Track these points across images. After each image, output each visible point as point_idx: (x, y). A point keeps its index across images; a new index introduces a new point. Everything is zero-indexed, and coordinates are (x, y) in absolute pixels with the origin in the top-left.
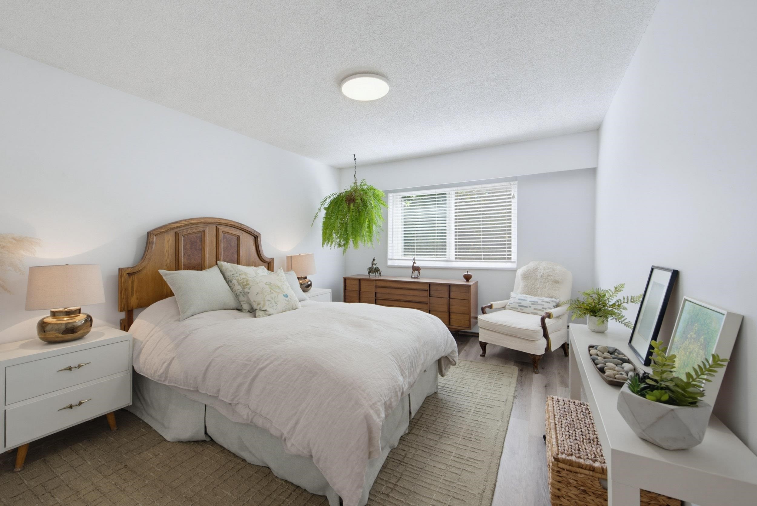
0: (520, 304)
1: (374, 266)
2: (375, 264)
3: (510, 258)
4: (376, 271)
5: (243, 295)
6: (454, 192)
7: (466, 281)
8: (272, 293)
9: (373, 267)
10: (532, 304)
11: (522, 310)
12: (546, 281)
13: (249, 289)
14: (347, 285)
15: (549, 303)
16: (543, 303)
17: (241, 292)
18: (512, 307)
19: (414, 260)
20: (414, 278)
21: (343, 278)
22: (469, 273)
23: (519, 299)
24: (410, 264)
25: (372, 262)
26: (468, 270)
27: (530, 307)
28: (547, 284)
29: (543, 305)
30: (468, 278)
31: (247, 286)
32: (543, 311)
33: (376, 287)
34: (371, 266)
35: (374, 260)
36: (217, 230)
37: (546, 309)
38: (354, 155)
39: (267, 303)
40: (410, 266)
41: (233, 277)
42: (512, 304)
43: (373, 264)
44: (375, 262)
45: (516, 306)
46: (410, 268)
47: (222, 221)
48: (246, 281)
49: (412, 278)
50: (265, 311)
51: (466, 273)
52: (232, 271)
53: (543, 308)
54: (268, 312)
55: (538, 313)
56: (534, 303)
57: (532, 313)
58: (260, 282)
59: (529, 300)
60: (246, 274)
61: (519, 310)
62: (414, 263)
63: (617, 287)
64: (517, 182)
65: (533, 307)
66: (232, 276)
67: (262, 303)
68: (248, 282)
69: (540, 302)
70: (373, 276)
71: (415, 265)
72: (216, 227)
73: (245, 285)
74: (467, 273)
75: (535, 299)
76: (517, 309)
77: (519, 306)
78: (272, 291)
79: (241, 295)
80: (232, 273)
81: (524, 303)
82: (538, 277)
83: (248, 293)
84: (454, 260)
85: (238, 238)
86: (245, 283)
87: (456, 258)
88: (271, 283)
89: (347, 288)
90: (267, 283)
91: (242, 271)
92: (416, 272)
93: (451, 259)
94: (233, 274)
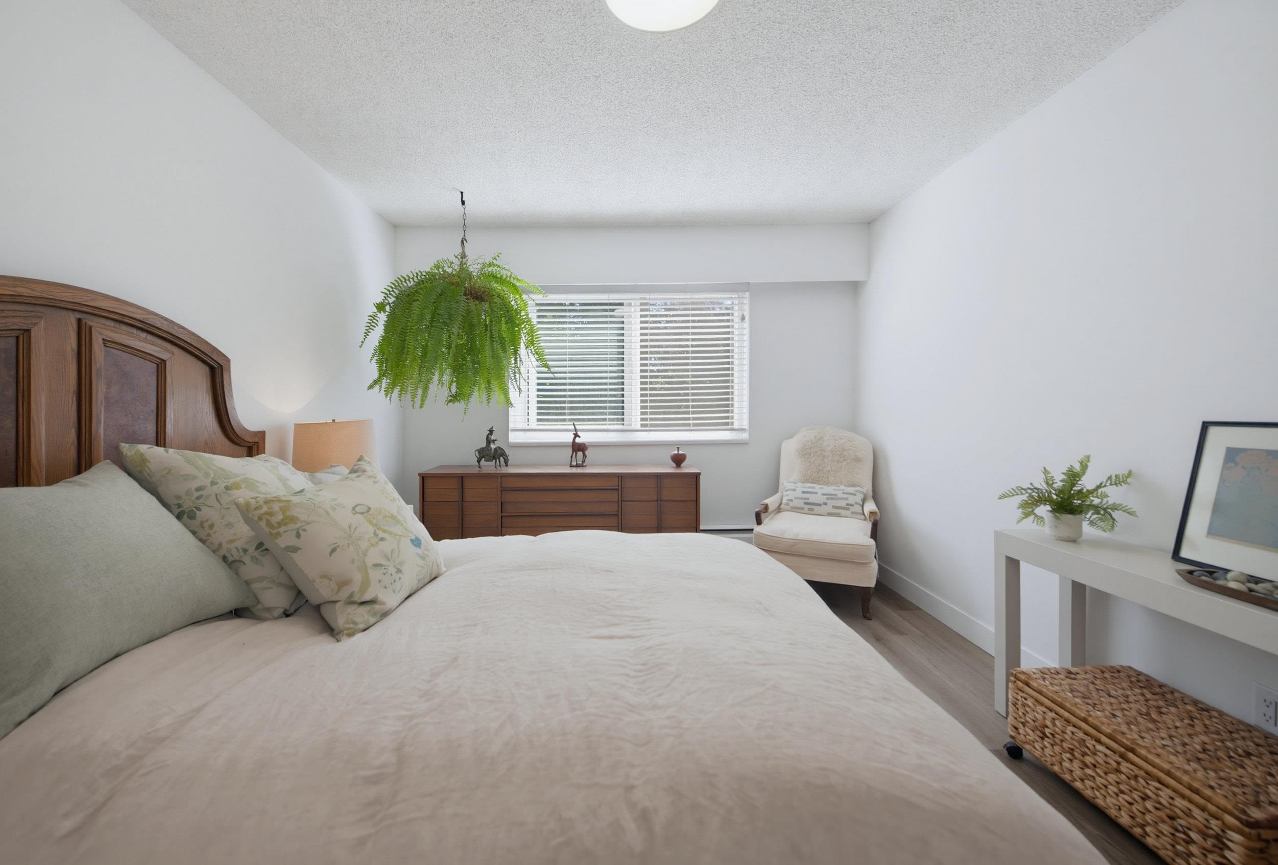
0: (806, 501)
1: (493, 446)
2: (494, 441)
3: (732, 424)
4: (496, 457)
5: (253, 558)
6: (638, 302)
7: (675, 466)
8: (382, 539)
9: (491, 448)
10: (828, 499)
11: (812, 510)
12: (841, 460)
13: (298, 536)
14: (427, 491)
15: (855, 495)
16: (845, 496)
17: (245, 551)
18: (794, 506)
19: (576, 430)
20: (577, 466)
21: (419, 474)
22: (681, 452)
23: (803, 492)
24: (568, 438)
25: (487, 437)
26: (678, 445)
27: (825, 504)
28: (844, 463)
29: (847, 499)
30: (678, 460)
31: (285, 524)
32: (848, 509)
33: (504, 490)
34: (484, 445)
35: (491, 432)
36: (83, 335)
37: (852, 505)
38: (462, 193)
39: (374, 575)
40: (570, 443)
41: (198, 498)
42: (791, 500)
43: (489, 441)
44: (493, 437)
45: (800, 503)
46: (569, 446)
47: (104, 304)
48: (283, 510)
49: (571, 466)
50: (372, 602)
51: (676, 452)
52: (194, 477)
53: (847, 505)
54: (383, 603)
55: (840, 514)
56: (831, 497)
57: (830, 514)
58: (334, 509)
59: (820, 492)
60: (250, 484)
61: (806, 510)
62: (576, 435)
63: (1082, 461)
64: (747, 294)
65: (832, 503)
66: (196, 494)
67: (357, 577)
68: (288, 514)
69: (840, 495)
70: (488, 467)
71: (578, 440)
72: (79, 321)
73: (280, 524)
74: (678, 451)
75: (829, 489)
76: (803, 509)
77: (805, 503)
78: (381, 534)
79: (246, 559)
80: (194, 485)
81: (813, 499)
82: (826, 454)
83: (295, 549)
84: (638, 427)
85: (161, 366)
86: (280, 517)
87: (642, 425)
88: (369, 509)
89: (427, 499)
90: (357, 509)
91: (236, 476)
92: (580, 454)
93: (633, 427)
94: (199, 489)
